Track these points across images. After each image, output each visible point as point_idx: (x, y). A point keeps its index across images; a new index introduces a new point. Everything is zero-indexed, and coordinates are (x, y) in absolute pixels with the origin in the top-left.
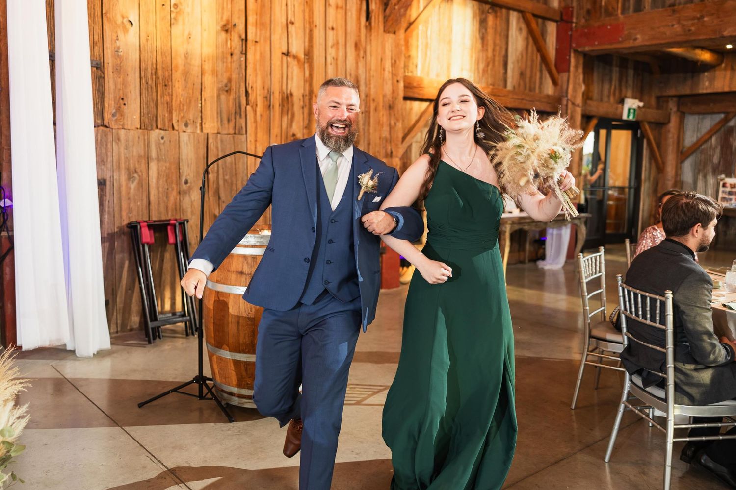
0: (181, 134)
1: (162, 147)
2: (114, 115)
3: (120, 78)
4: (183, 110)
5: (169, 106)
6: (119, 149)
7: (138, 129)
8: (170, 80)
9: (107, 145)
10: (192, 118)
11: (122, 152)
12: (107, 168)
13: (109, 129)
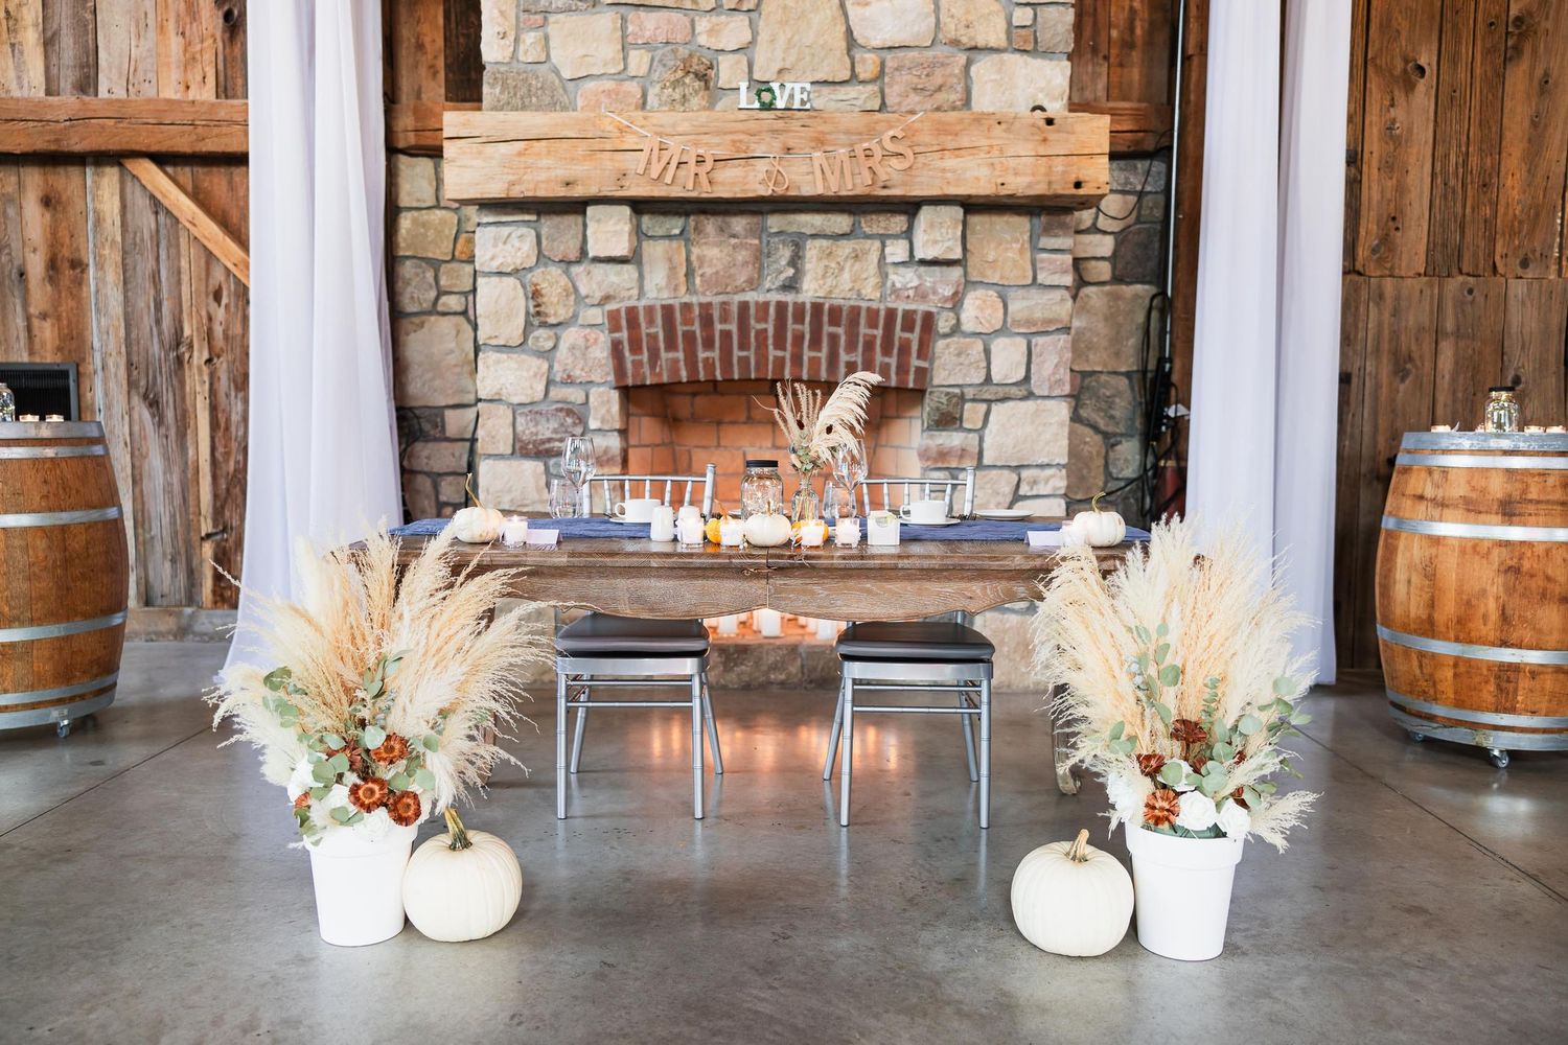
0: (1512, 282)
1: (1468, 309)
2: (1374, 251)
3: (1391, 178)
4: (1519, 233)
5: (1489, 224)
6: (1380, 313)
7: (1420, 275)
8: (1494, 175)
9: (1357, 308)
10: (1538, 249)
11: (1386, 322)
12: (1355, 352)
13: (1363, 278)
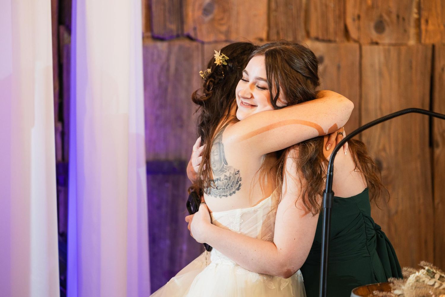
0: (367, 49)
2: (206, 11)
10: (394, 10)
13: (194, 44)
